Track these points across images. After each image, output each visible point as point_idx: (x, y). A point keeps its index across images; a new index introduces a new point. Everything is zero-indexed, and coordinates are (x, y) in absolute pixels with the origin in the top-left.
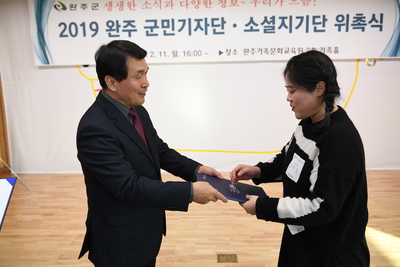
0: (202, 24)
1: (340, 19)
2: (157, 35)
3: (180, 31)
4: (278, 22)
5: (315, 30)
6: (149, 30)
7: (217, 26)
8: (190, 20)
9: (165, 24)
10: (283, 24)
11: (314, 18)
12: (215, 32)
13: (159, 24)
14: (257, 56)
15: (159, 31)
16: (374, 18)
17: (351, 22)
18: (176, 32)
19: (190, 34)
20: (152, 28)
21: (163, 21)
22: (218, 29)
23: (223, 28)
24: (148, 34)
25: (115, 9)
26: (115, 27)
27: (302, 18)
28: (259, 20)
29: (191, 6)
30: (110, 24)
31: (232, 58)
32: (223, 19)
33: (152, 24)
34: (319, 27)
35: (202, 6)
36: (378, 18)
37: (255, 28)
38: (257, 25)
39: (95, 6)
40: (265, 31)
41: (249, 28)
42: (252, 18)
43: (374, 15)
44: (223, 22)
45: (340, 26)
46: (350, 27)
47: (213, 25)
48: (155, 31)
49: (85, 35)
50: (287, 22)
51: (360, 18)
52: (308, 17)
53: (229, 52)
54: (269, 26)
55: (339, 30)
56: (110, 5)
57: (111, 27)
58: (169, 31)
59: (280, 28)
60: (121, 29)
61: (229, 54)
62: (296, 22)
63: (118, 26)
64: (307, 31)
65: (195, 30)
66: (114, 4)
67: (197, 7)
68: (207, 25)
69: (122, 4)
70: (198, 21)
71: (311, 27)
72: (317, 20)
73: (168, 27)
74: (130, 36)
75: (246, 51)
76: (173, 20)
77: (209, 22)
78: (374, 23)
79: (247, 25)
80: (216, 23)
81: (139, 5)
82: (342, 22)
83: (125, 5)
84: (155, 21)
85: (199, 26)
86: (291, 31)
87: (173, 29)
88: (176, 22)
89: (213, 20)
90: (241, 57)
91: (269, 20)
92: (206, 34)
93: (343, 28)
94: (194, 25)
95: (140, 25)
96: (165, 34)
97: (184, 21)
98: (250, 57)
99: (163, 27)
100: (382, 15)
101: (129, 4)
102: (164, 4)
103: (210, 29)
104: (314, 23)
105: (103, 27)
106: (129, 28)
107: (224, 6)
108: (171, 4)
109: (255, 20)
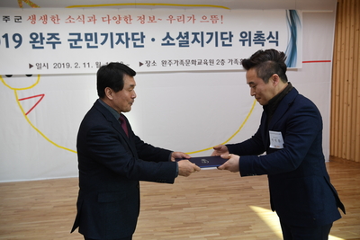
0: (124, 38)
1: (244, 35)
2: (80, 47)
3: (102, 44)
4: (191, 38)
5: (224, 45)
6: (73, 42)
7: (137, 40)
8: (112, 34)
9: (89, 37)
10: (196, 39)
11: (222, 34)
12: (135, 46)
13: (83, 37)
14: (174, 67)
15: (83, 44)
16: (271, 35)
17: (252, 38)
18: (99, 44)
19: (112, 47)
20: (75, 41)
21: (86, 35)
22: (138, 43)
23: (142, 42)
24: (72, 47)
25: (39, 22)
26: (39, 39)
27: (212, 34)
28: (174, 35)
29: (113, 22)
30: (34, 36)
31: (152, 69)
32: (142, 33)
33: (76, 37)
34: (227, 42)
35: (123, 21)
36: (274, 35)
37: (171, 42)
38: (173, 40)
39: (18, 19)
40: (180, 45)
41: (165, 42)
42: (168, 33)
43: (271, 33)
44: (143, 37)
45: (244, 41)
46: (253, 43)
47: (133, 39)
48: (79, 43)
49: (7, 46)
50: (199, 37)
51: (259, 35)
52: (216, 33)
53: (148, 63)
54: (184, 41)
55: (244, 45)
56: (33, 18)
57: (34, 39)
58: (92, 43)
59: (193, 42)
60: (45, 41)
61: (148, 66)
62: (207, 38)
63: (42, 38)
64: (217, 45)
65: (117, 43)
66: (38, 18)
67: (118, 23)
68: (127, 39)
69: (45, 18)
70: (120, 35)
71: (220, 42)
72: (225, 36)
73: (91, 40)
74: (54, 48)
75: (164, 63)
76: (96, 34)
77: (130, 36)
78: (271, 39)
79: (164, 40)
80: (136, 37)
81: (63, 19)
82: (245, 38)
83: (49, 20)
84: (79, 35)
85: (120, 40)
86: (202, 46)
87: (96, 42)
88: (99, 35)
89: (133, 34)
90: (159, 67)
91: (183, 35)
92: (127, 47)
93: (247, 43)
94: (116, 38)
95: (64, 37)
96: (89, 46)
97: (106, 35)
98: (167, 68)
99: (86, 40)
100: (277, 33)
101: (53, 18)
102: (86, 19)
103: (131, 43)
104: (222, 38)
105: (26, 39)
106: (53, 40)
107: (143, 22)
108: (93, 19)
109: (171, 35)
